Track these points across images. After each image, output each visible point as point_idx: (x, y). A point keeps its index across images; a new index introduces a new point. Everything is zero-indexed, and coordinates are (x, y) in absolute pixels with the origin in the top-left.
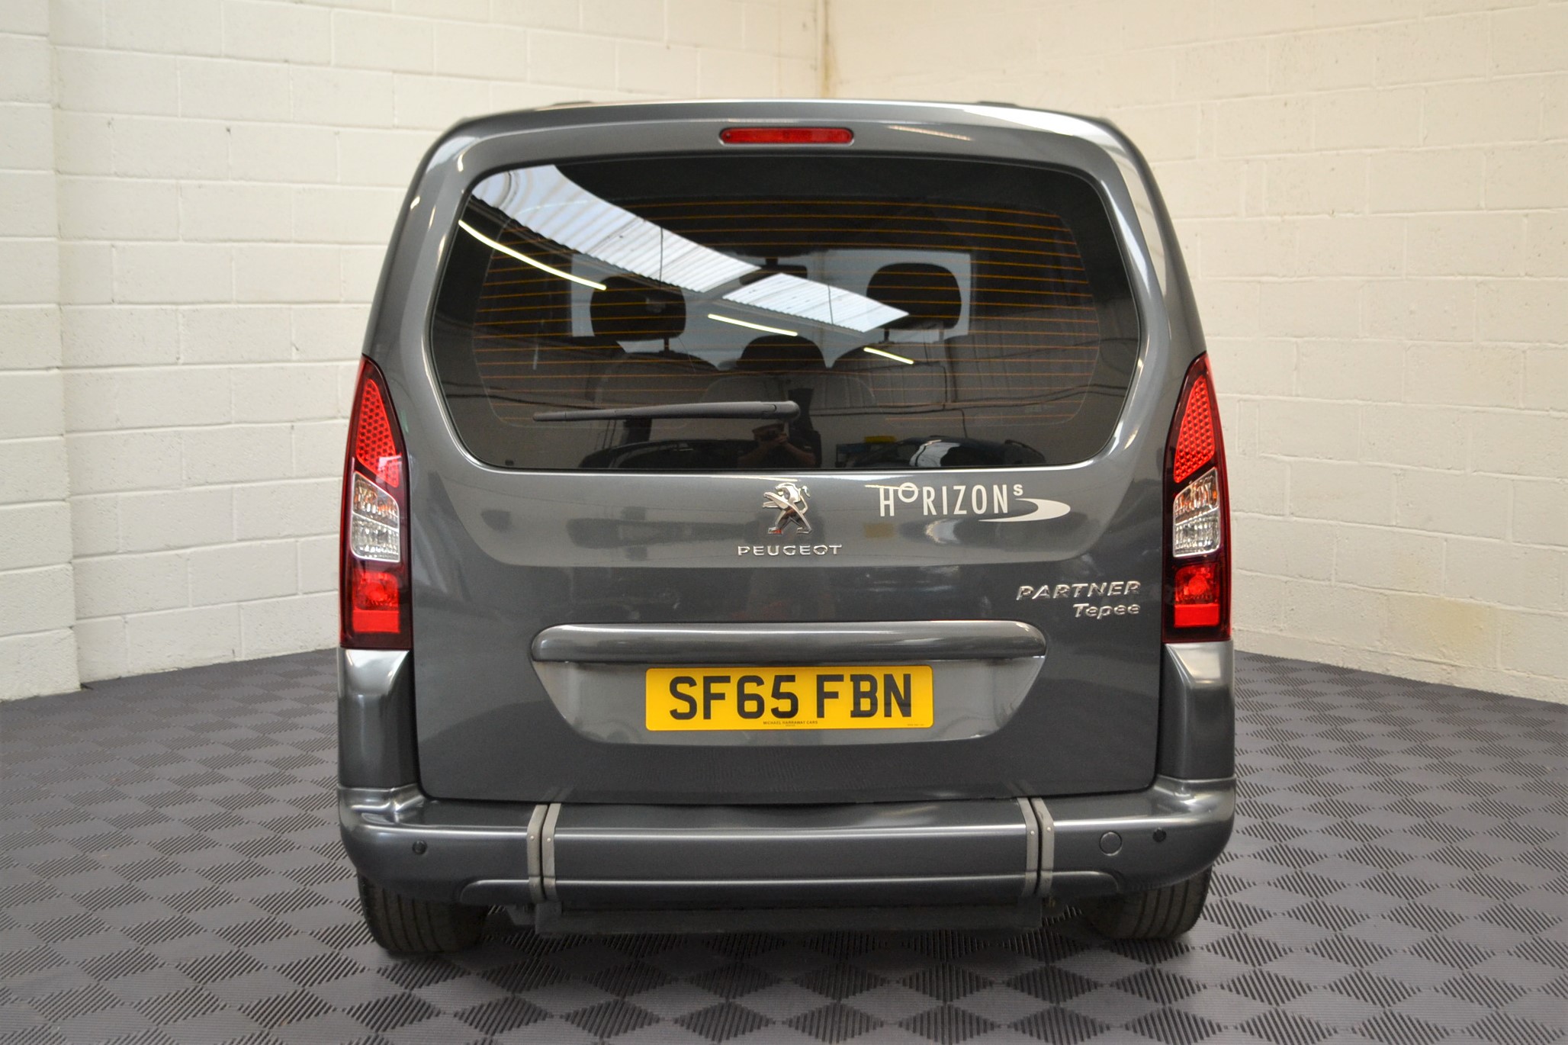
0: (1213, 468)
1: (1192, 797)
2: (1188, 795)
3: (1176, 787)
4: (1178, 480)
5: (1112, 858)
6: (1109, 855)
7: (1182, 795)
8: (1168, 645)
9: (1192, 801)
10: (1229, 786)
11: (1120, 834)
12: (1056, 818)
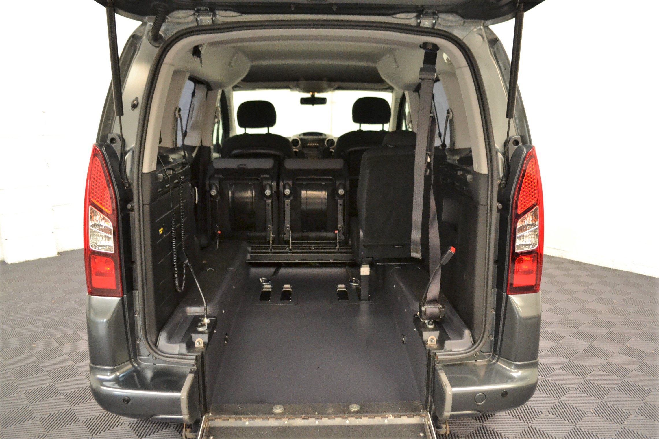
0: (537, 206)
1: (518, 372)
2: (515, 371)
3: (510, 365)
4: (519, 212)
5: (481, 405)
6: (479, 404)
7: (512, 370)
8: (510, 296)
9: (516, 373)
10: (535, 365)
11: (485, 394)
12: (453, 386)
